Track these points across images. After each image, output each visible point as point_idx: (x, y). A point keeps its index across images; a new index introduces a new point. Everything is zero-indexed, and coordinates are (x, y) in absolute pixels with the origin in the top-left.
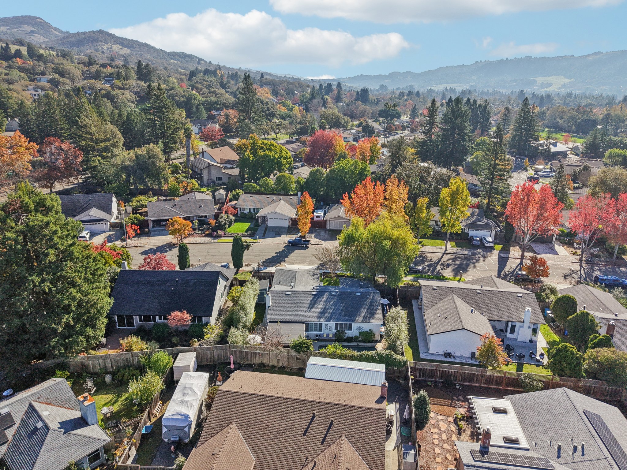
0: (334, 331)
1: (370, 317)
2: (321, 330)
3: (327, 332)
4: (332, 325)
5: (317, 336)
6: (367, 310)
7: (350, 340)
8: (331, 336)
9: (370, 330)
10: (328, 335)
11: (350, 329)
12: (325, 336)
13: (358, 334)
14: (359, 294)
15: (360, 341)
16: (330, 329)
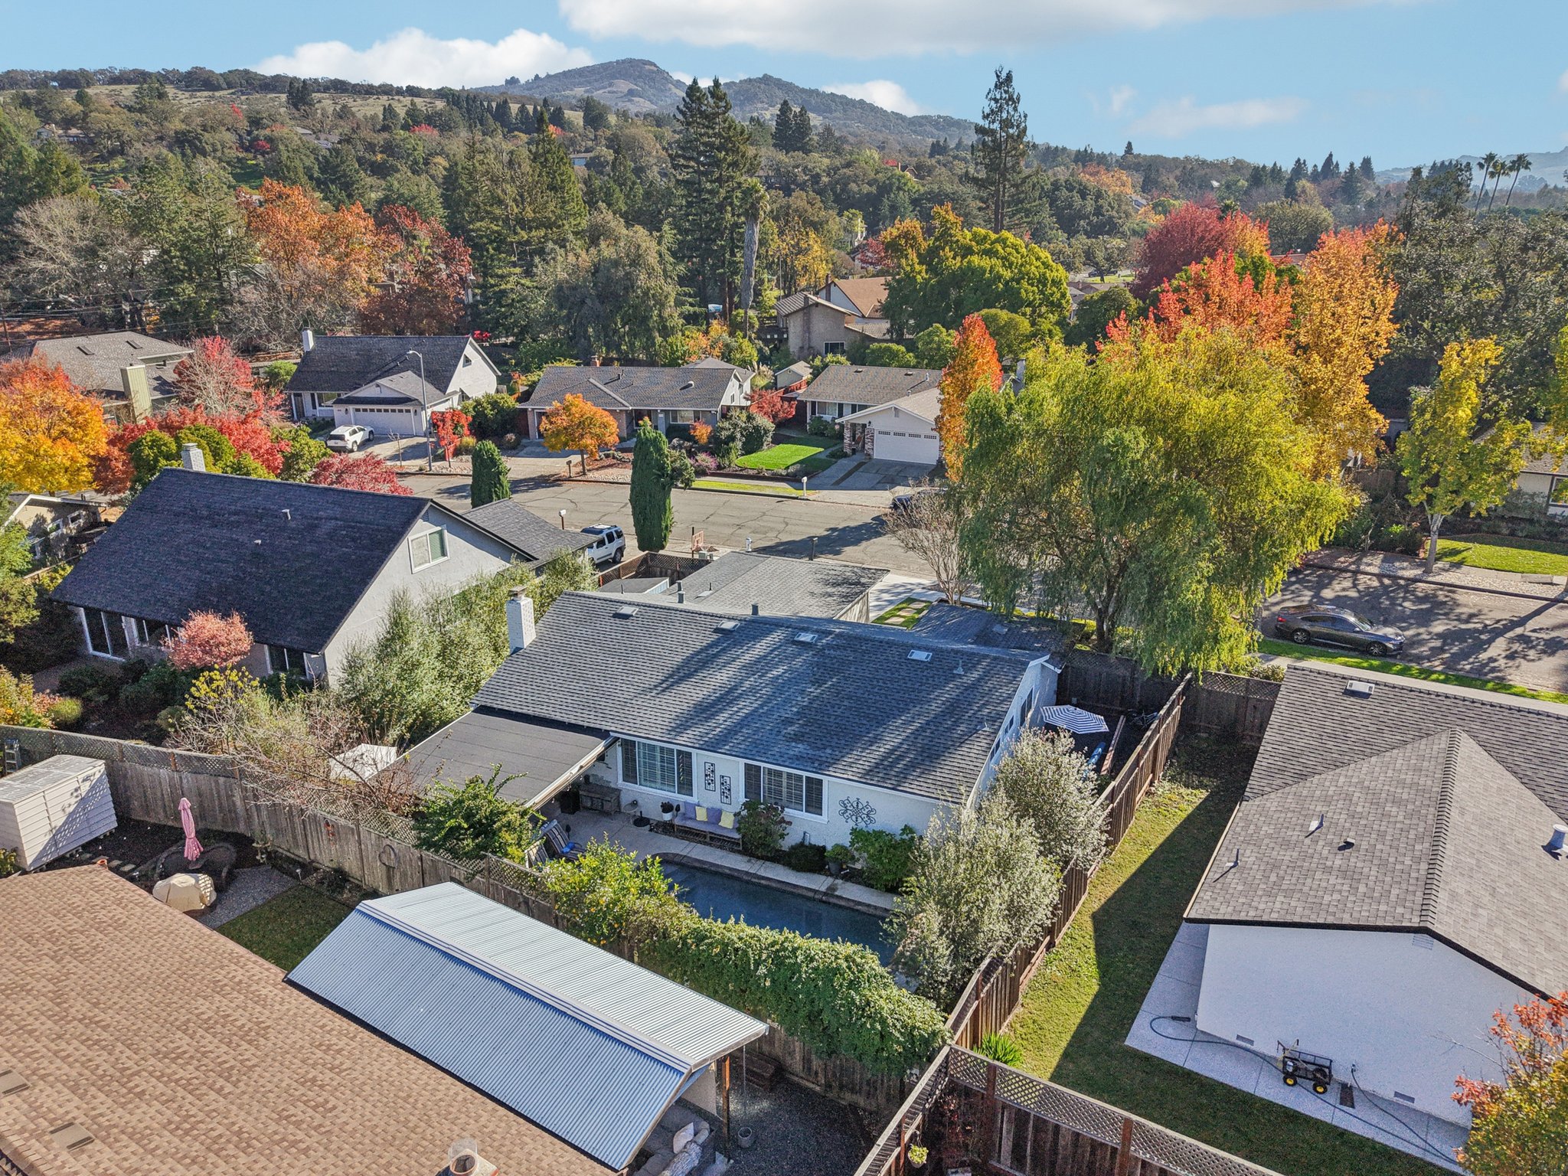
0: (739, 796)
1: (912, 765)
2: (686, 786)
3: (713, 799)
4: (733, 768)
5: (667, 807)
6: (916, 733)
7: (810, 858)
8: (727, 822)
9: (907, 829)
10: (715, 815)
11: (814, 804)
12: (701, 815)
13: (846, 840)
14: (920, 655)
15: (853, 877)
16: (726, 791)
